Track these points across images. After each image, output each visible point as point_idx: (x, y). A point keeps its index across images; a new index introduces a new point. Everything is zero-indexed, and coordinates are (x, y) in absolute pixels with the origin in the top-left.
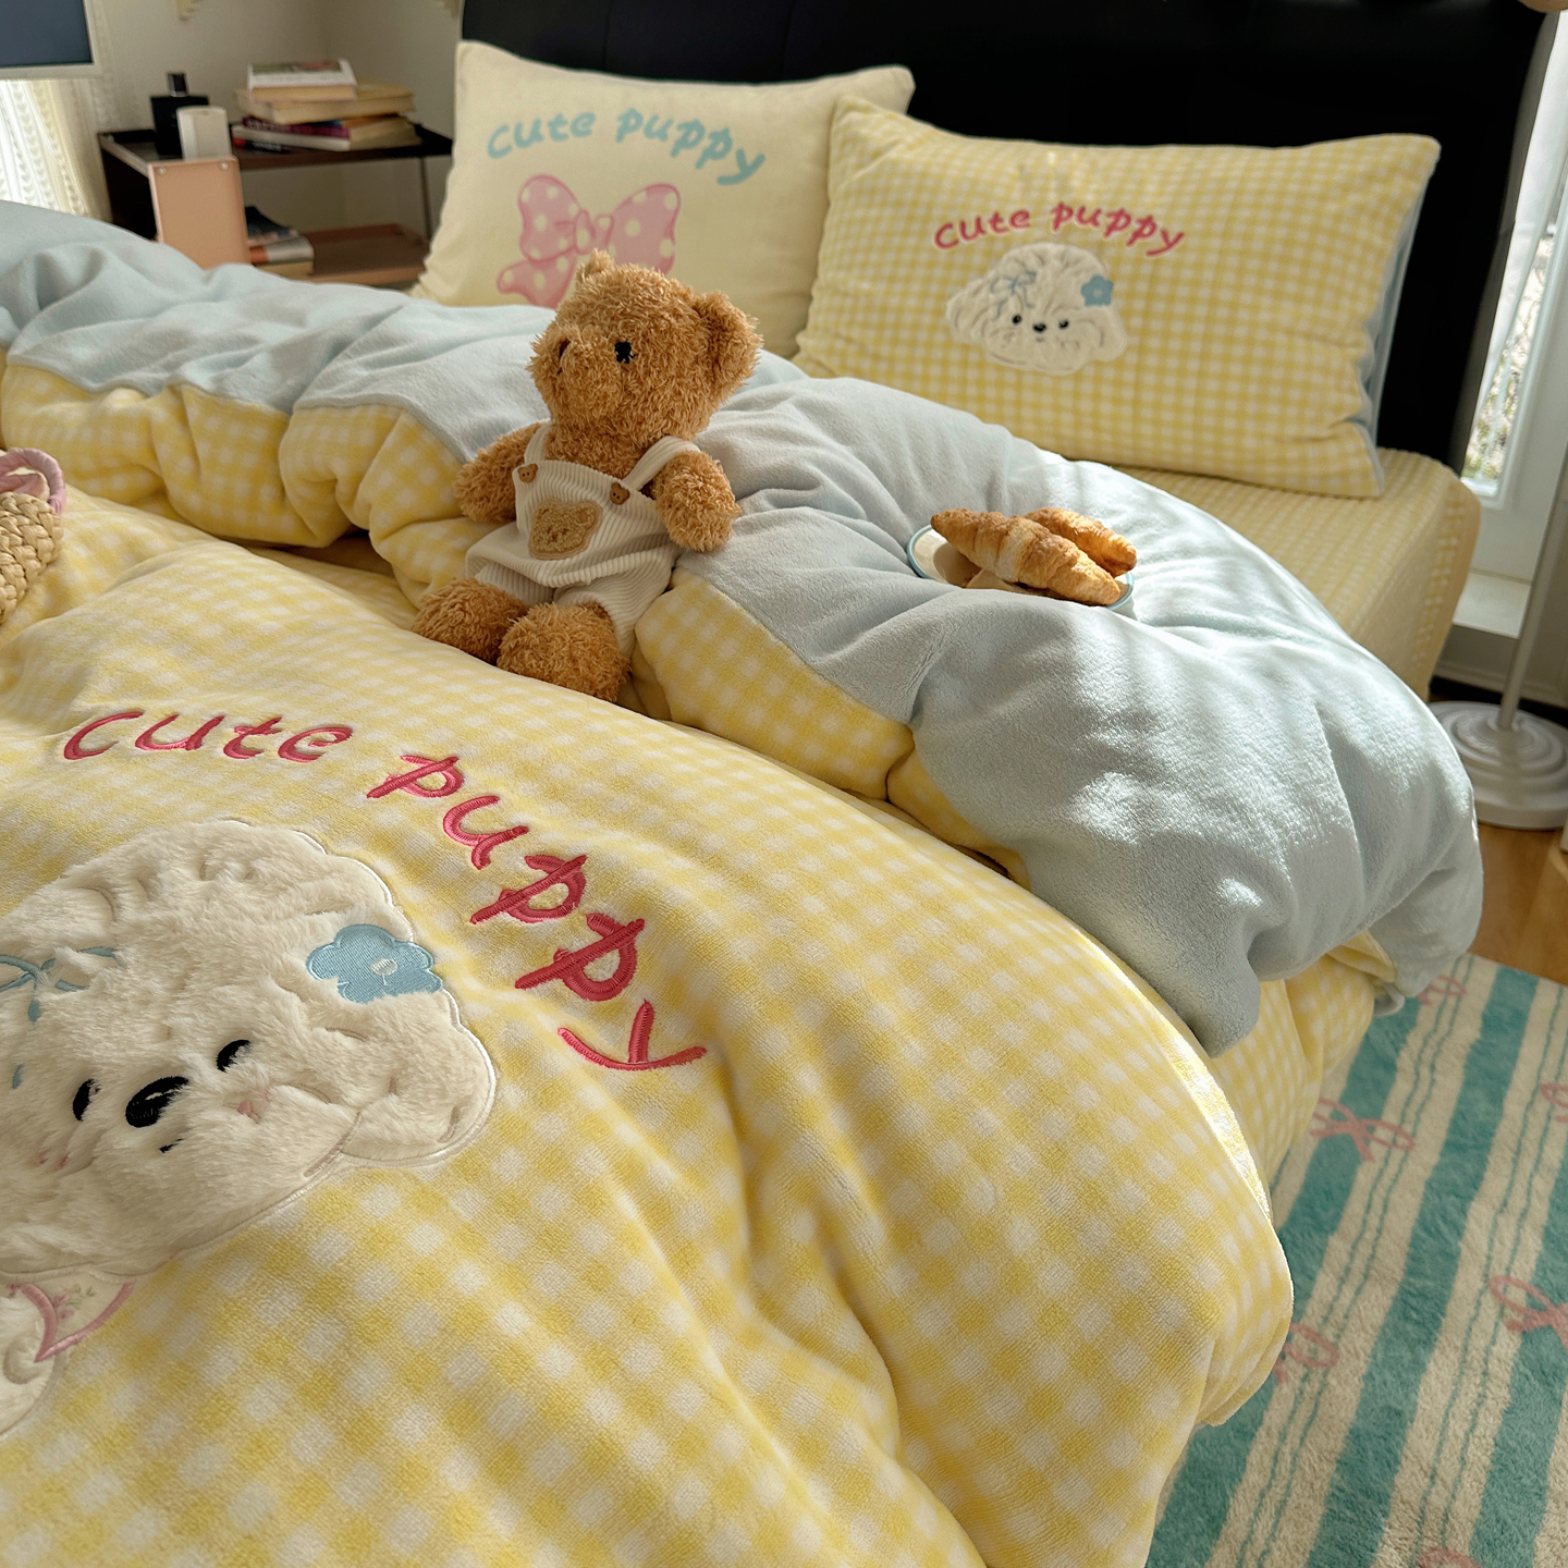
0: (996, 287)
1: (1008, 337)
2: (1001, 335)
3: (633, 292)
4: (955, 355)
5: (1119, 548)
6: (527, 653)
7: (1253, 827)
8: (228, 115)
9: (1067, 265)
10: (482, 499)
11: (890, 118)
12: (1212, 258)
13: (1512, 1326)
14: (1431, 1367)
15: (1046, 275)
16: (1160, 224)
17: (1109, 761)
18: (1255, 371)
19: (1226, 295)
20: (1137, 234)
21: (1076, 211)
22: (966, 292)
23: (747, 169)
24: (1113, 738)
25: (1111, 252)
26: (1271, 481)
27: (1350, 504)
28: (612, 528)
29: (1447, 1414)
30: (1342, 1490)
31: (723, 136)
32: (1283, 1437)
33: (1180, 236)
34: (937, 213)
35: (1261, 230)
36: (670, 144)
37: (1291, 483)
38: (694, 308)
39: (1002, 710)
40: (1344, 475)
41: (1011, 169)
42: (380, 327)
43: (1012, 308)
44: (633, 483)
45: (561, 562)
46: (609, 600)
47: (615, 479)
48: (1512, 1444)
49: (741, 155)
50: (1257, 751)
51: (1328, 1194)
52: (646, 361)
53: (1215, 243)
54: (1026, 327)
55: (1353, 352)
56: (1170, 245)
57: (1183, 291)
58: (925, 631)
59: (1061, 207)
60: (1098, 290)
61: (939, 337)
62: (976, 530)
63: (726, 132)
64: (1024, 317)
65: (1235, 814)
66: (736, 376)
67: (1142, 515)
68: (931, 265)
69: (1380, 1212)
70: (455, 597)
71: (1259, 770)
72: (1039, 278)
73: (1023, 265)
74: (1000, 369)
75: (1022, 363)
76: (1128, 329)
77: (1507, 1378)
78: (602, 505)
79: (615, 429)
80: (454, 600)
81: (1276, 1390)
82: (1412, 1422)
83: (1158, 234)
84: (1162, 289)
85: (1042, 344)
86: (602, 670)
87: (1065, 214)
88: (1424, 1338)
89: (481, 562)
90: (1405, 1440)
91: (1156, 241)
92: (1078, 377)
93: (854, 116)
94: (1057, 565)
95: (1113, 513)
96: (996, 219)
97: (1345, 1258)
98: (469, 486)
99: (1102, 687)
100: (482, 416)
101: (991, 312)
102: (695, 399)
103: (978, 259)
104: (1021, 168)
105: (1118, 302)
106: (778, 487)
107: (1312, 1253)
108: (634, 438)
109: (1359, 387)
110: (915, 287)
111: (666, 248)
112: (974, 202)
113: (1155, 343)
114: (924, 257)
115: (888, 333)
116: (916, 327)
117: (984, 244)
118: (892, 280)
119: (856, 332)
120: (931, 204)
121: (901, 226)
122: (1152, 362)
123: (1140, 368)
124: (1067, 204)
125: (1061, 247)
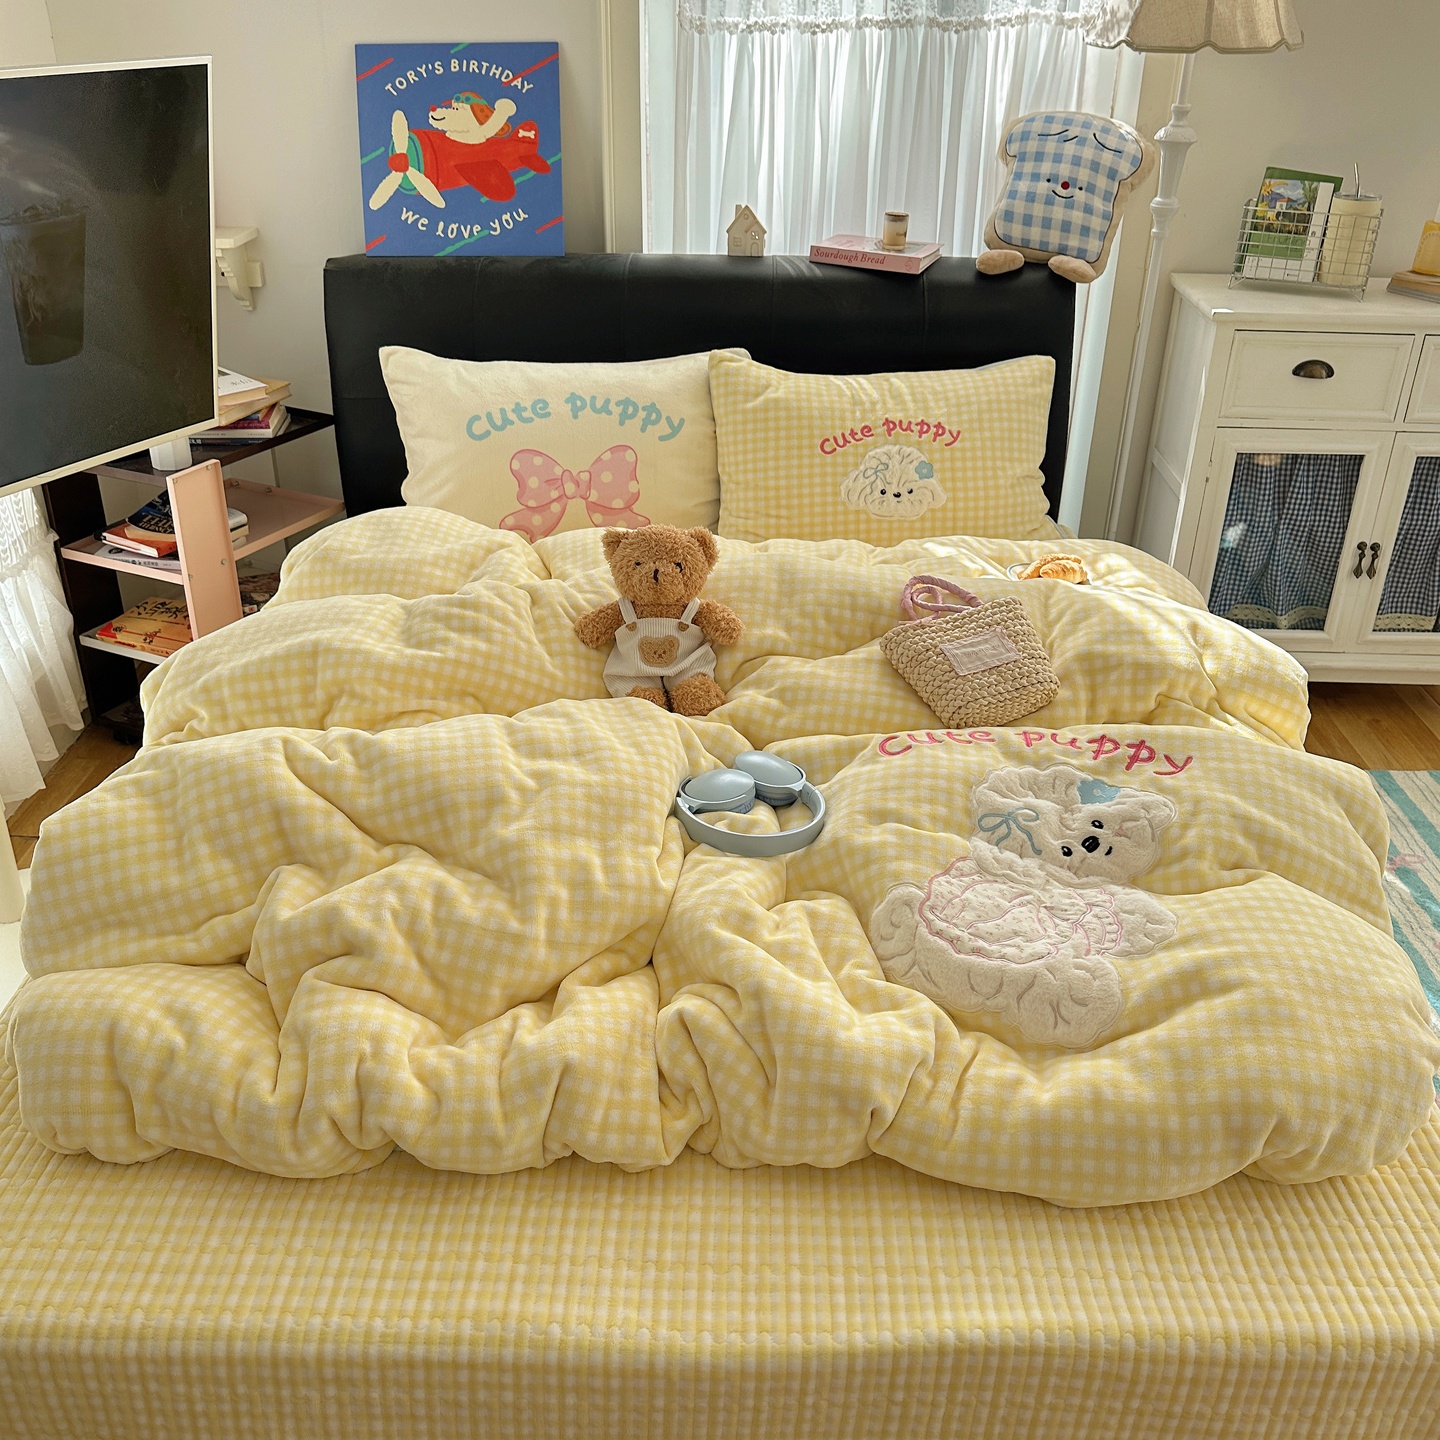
0: (867, 474)
1: (881, 503)
2: (877, 503)
4: (852, 517)
9: (904, 458)
12: (978, 443)
15: (894, 465)
16: (947, 428)
20: (936, 435)
21: (897, 424)
22: (850, 480)
23: (676, 428)
25: (926, 447)
31: (652, 408)
33: (958, 433)
34: (816, 434)
35: (997, 425)
36: (615, 416)
43: (879, 486)
44: (688, 621)
47: (680, 621)
49: (669, 420)
53: (977, 435)
54: (889, 495)
56: (955, 439)
57: (969, 464)
59: (887, 422)
60: (924, 470)
63: (653, 404)
64: (887, 490)
68: (823, 465)
72: (890, 467)
73: (879, 460)
75: (891, 516)
83: (947, 433)
84: (959, 464)
85: (901, 503)
87: (891, 426)
91: (947, 437)
96: (853, 434)
101: (868, 490)
103: (851, 459)
110: (817, 480)
111: (633, 487)
112: (837, 423)
113: (961, 495)
114: (817, 461)
115: (806, 510)
116: (824, 504)
117: (851, 450)
118: (800, 477)
119: (783, 512)
120: (811, 427)
121: (795, 442)
122: (961, 505)
123: (955, 510)
124: (889, 419)
125: (898, 447)
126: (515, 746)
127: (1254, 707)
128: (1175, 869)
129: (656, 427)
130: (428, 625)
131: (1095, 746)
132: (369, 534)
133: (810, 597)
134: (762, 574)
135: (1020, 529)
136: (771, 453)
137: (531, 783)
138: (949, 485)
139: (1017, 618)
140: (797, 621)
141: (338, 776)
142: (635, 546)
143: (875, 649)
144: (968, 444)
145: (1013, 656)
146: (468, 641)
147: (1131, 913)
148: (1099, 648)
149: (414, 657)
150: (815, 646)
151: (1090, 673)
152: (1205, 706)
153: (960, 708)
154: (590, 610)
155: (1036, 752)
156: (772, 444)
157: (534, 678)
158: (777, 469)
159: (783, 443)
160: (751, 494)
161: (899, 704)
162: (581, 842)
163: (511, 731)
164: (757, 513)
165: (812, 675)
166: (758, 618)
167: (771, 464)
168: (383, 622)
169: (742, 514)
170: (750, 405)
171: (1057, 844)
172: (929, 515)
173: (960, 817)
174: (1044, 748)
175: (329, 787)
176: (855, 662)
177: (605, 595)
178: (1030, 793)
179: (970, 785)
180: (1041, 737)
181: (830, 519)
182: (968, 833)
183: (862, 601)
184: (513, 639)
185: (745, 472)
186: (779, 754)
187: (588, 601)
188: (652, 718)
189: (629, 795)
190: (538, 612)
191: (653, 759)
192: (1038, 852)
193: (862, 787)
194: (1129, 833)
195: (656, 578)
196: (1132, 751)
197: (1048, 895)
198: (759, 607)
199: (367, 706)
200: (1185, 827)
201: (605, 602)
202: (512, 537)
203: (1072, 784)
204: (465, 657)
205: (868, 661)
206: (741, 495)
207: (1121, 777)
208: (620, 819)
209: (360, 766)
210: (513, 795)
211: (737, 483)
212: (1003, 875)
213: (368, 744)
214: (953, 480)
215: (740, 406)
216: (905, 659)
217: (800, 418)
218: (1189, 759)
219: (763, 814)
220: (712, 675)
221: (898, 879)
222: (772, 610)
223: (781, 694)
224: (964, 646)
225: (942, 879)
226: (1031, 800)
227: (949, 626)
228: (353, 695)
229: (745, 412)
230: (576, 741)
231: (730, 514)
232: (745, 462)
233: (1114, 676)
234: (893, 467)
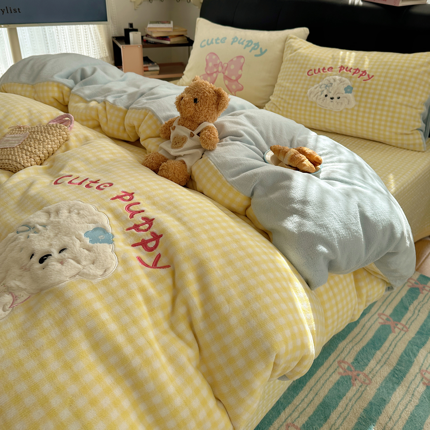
0: (322, 87)
1: (323, 100)
2: (321, 100)
3: (200, 86)
4: (309, 104)
5: (317, 158)
6: (164, 171)
7: (330, 233)
8: (141, 34)
9: (341, 82)
10: (164, 133)
11: (301, 41)
12: (381, 83)
13: (424, 383)
14: (398, 390)
15: (335, 84)
16: (368, 73)
17: (295, 212)
18: (390, 114)
19: (384, 93)
20: (361, 75)
21: (345, 68)
22: (313, 88)
23: (262, 53)
24: (296, 206)
25: (353, 79)
26: (394, 144)
27: (415, 153)
28: (189, 143)
29: (399, 403)
30: (363, 417)
31: (257, 44)
32: (350, 400)
33: (373, 76)
34: (308, 66)
35: (396, 76)
36: (244, 46)
37: (399, 145)
38: (215, 91)
39: (272, 196)
40: (414, 145)
41: (330, 56)
42: (152, 91)
43: (325, 93)
44: (195, 133)
45: (176, 150)
46: (186, 160)
47: (192, 131)
48: (416, 415)
49: (261, 49)
50: (336, 214)
51: (380, 340)
52: (201, 103)
53: (382, 79)
54: (328, 98)
55: (419, 111)
56: (370, 79)
57: (372, 91)
58: (255, 175)
59: (342, 66)
60: (348, 89)
61: (305, 99)
62: (280, 151)
63: (258, 43)
64: (328, 95)
65: (325, 229)
66: (223, 108)
67: (331, 151)
68: (305, 80)
69: (393, 347)
70: (152, 156)
71: (335, 218)
72: (333, 85)
73: (329, 81)
74: (320, 108)
75: (327, 107)
76: (356, 100)
77: (419, 397)
78: (188, 137)
79: (193, 119)
80: (151, 157)
81: (352, 388)
82: (388, 403)
83: (367, 75)
84: (366, 90)
85: (332, 103)
86: (182, 177)
87: (342, 68)
88: (397, 382)
89: (161, 148)
90: (385, 408)
91: (366, 77)
92: (341, 112)
93: (292, 40)
94: (299, 161)
95: (324, 149)
96: (324, 69)
97: (380, 357)
98: (162, 130)
99: (297, 193)
100: (169, 113)
101: (319, 93)
102: (212, 113)
103: (318, 79)
104: (333, 56)
105: (353, 93)
106: (233, 136)
107: (371, 355)
108: (197, 122)
109: (421, 120)
111: (240, 72)
112: (319, 64)
113: (363, 104)
114: (304, 78)
116: (300, 96)
117: (320, 75)
118: (295, 83)
120: (307, 64)
121: (299, 69)
122: (361, 109)
123: (358, 111)
124: (343, 66)
125: (340, 77)
129: (255, 51)
136: (289, 73)
138: (358, 99)
144: (375, 82)
156: (291, 69)
158: (288, 79)
167: (287, 77)
172: (345, 112)
217: (305, 60)
234: (334, 85)
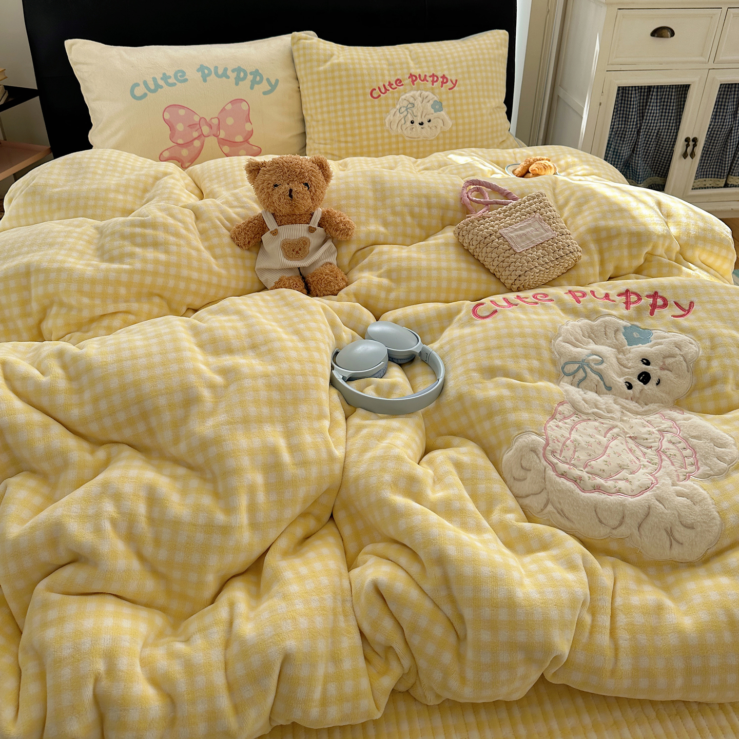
1: (411, 129)
4: (394, 140)
9: (424, 99)
12: (469, 87)
16: (449, 78)
20: (443, 83)
21: (418, 77)
22: (391, 115)
23: (273, 86)
25: (437, 91)
31: (257, 73)
33: (456, 81)
34: (367, 85)
36: (232, 79)
43: (409, 118)
44: (315, 225)
49: (268, 81)
53: (468, 82)
54: (416, 124)
56: (455, 85)
57: (464, 101)
59: (411, 76)
60: (438, 106)
61: (386, 134)
64: (414, 121)
68: (373, 106)
72: (416, 105)
73: (409, 101)
75: (418, 138)
83: (449, 81)
84: (458, 101)
85: (424, 129)
87: (414, 78)
91: (449, 84)
92: (438, 138)
96: (390, 84)
101: (403, 121)
105: (445, 109)
110: (370, 116)
111: (248, 127)
112: (380, 78)
113: (460, 121)
114: (369, 103)
115: (364, 137)
116: (375, 132)
117: (390, 95)
118: (359, 115)
119: (349, 139)
120: (363, 82)
121: (354, 92)
122: (461, 128)
123: (457, 131)
124: (413, 74)
125: (419, 92)
126: (201, 346)
127: (704, 256)
128: (708, 392)
129: (260, 86)
130: (117, 243)
131: (624, 298)
132: (66, 172)
133: (397, 200)
134: (361, 185)
135: (496, 141)
136: (339, 100)
137: (218, 379)
138: (453, 115)
139: (546, 206)
140: (391, 218)
141: (51, 391)
142: (272, 172)
143: (449, 234)
144: (463, 88)
145: (550, 234)
146: (150, 254)
147: (698, 437)
148: (602, 223)
149: (108, 270)
150: (405, 235)
151: (598, 241)
152: (674, 258)
153: (520, 276)
154: (241, 222)
155: (585, 307)
156: (338, 94)
157: (205, 277)
158: (343, 110)
159: (346, 93)
160: (327, 128)
161: (474, 275)
162: (268, 428)
163: (196, 332)
164: (332, 140)
165: (409, 259)
166: (363, 218)
167: (339, 107)
168: (81, 242)
169: (322, 142)
170: (322, 68)
171: (621, 381)
172: (441, 135)
173: (549, 367)
174: (588, 303)
175: (45, 402)
176: (437, 246)
177: (249, 209)
178: (591, 341)
179: (550, 341)
180: (584, 295)
181: (380, 142)
182: (557, 380)
183: (434, 201)
184: (185, 249)
185: (322, 113)
186: (396, 321)
187: (238, 214)
188: (303, 306)
189: (300, 379)
190: (201, 225)
191: (312, 344)
192: (609, 388)
193: (470, 348)
194: (670, 367)
195: (291, 196)
196: (651, 300)
197: (628, 426)
198: (362, 210)
199: (74, 313)
200: (709, 359)
201: (252, 215)
202: (171, 167)
203: (616, 331)
204: (150, 267)
205: (446, 245)
206: (321, 129)
207: (648, 322)
208: (296, 402)
209: (70, 378)
210: (206, 393)
211: (318, 121)
212: (593, 413)
213: (76, 359)
214: (455, 112)
215: (315, 69)
216: (475, 243)
217: (355, 76)
218: (691, 304)
219: (396, 375)
220: (335, 262)
221: (520, 428)
222: (371, 212)
223: (388, 274)
224: (516, 230)
225: (552, 423)
226: (593, 346)
227: (501, 216)
228: (62, 304)
229: (318, 73)
230: (250, 335)
231: (314, 142)
232: (321, 107)
233: (615, 243)
234: (418, 105)
